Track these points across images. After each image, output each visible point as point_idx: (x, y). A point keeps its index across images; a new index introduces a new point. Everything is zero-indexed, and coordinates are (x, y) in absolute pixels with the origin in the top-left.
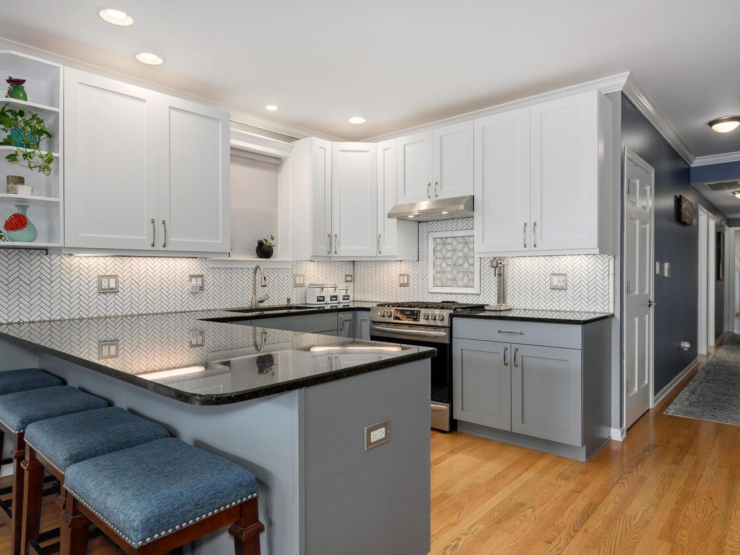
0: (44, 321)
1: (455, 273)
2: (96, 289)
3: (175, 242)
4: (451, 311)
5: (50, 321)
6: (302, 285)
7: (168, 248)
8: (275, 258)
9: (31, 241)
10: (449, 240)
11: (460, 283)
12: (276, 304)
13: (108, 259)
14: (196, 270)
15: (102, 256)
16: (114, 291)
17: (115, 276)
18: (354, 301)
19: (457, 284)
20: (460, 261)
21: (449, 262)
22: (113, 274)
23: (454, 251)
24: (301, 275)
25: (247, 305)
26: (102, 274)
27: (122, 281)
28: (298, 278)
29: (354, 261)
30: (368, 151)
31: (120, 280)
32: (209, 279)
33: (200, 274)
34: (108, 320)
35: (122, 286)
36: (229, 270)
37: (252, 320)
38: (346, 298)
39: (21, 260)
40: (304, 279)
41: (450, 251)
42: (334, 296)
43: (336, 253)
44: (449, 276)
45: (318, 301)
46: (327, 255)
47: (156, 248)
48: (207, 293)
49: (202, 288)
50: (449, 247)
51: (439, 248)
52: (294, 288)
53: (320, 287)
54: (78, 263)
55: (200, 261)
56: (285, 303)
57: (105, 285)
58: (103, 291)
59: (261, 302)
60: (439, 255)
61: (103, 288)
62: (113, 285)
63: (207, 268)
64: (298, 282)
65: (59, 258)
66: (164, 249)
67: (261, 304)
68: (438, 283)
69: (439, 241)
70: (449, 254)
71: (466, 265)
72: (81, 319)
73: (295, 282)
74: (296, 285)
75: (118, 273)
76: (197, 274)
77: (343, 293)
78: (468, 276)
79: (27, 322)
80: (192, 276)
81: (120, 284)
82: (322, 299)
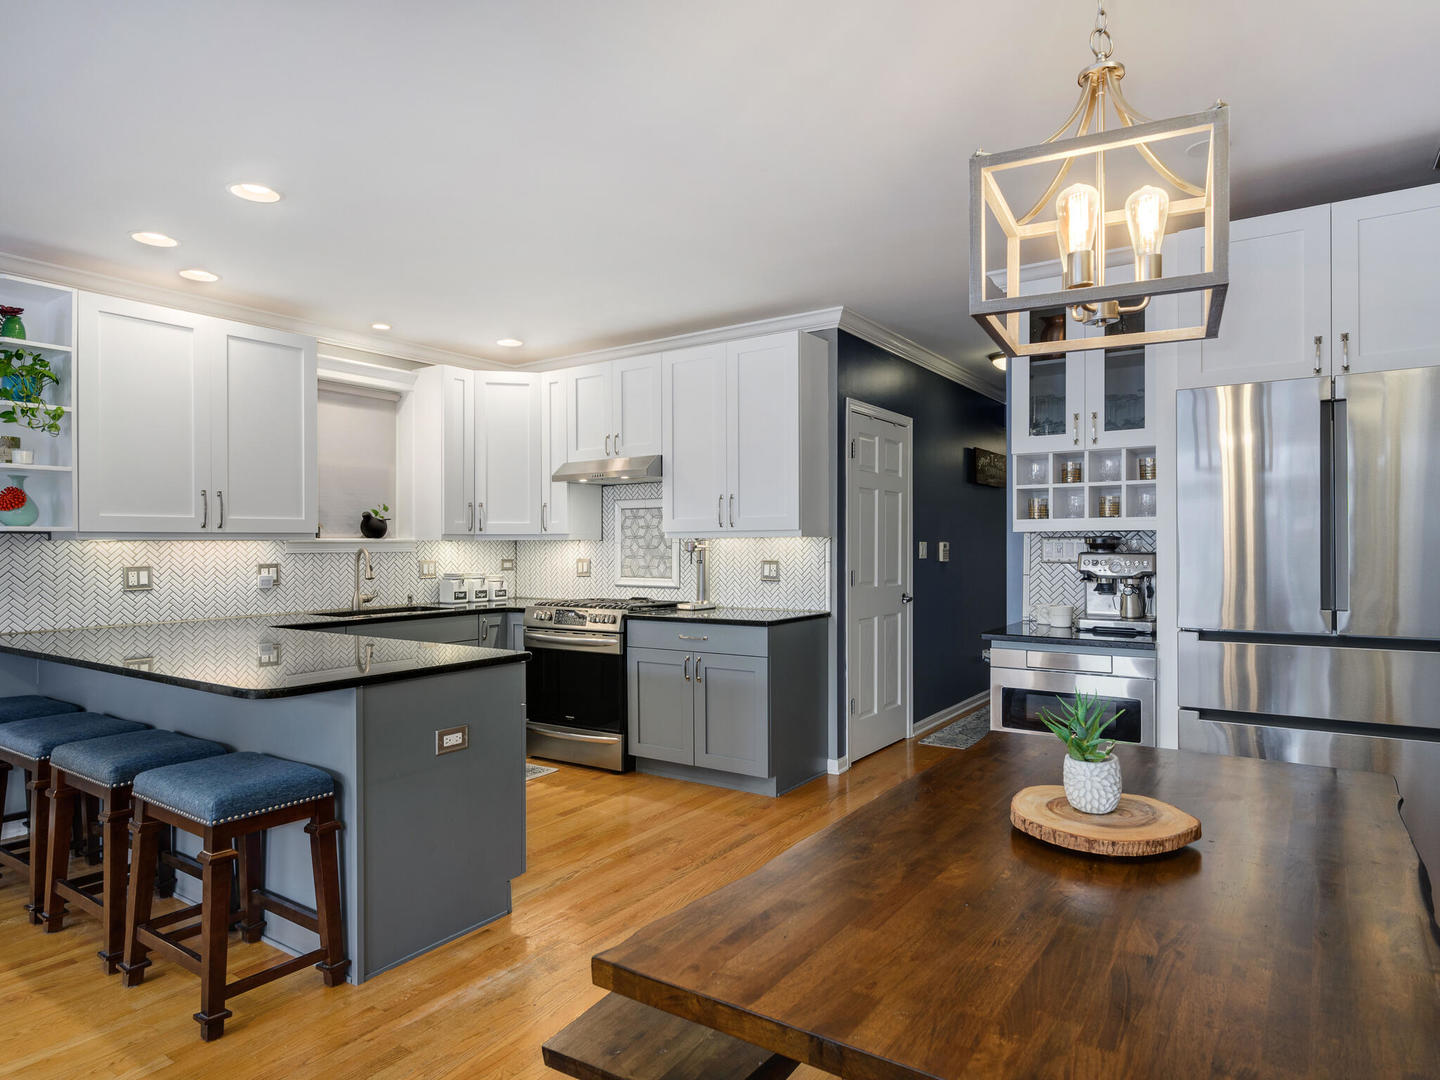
0: (46, 632)
1: (648, 558)
2: (120, 586)
3: (236, 519)
4: (626, 612)
5: (55, 631)
6: (433, 577)
7: (227, 529)
8: (390, 536)
9: (30, 524)
10: (641, 513)
11: (655, 572)
12: (392, 604)
13: (137, 544)
14: (268, 556)
15: (129, 541)
16: (146, 588)
17: (148, 569)
18: (516, 598)
19: (651, 574)
20: (655, 542)
21: (642, 542)
22: (145, 565)
23: (648, 527)
24: (431, 562)
25: (345, 607)
26: (128, 565)
27: (158, 575)
28: (425, 566)
29: (516, 542)
30: (527, 385)
31: (155, 572)
32: (287, 570)
33: (275, 562)
34: (137, 629)
35: (157, 582)
36: (318, 556)
38: (501, 593)
39: (13, 548)
40: (435, 568)
41: (642, 527)
42: (480, 592)
43: (481, 530)
44: (642, 563)
45: (456, 599)
46: (468, 532)
47: (208, 529)
48: (285, 590)
49: (277, 583)
50: (642, 522)
51: (628, 522)
52: (419, 580)
53: (460, 578)
54: (93, 551)
55: (274, 543)
56: (404, 603)
57: (133, 580)
58: (130, 589)
59: (368, 601)
60: (628, 532)
61: (131, 584)
62: (144, 580)
63: (284, 553)
64: (425, 572)
65: (67, 544)
66: (220, 531)
67: (368, 604)
68: (627, 571)
69: (628, 513)
70: (641, 532)
71: (662, 547)
72: (98, 628)
73: (421, 572)
74: (423, 577)
75: (152, 564)
76: (268, 562)
77: (496, 586)
78: (665, 563)
79: (22, 633)
80: (261, 567)
81: (155, 579)
82: (463, 595)
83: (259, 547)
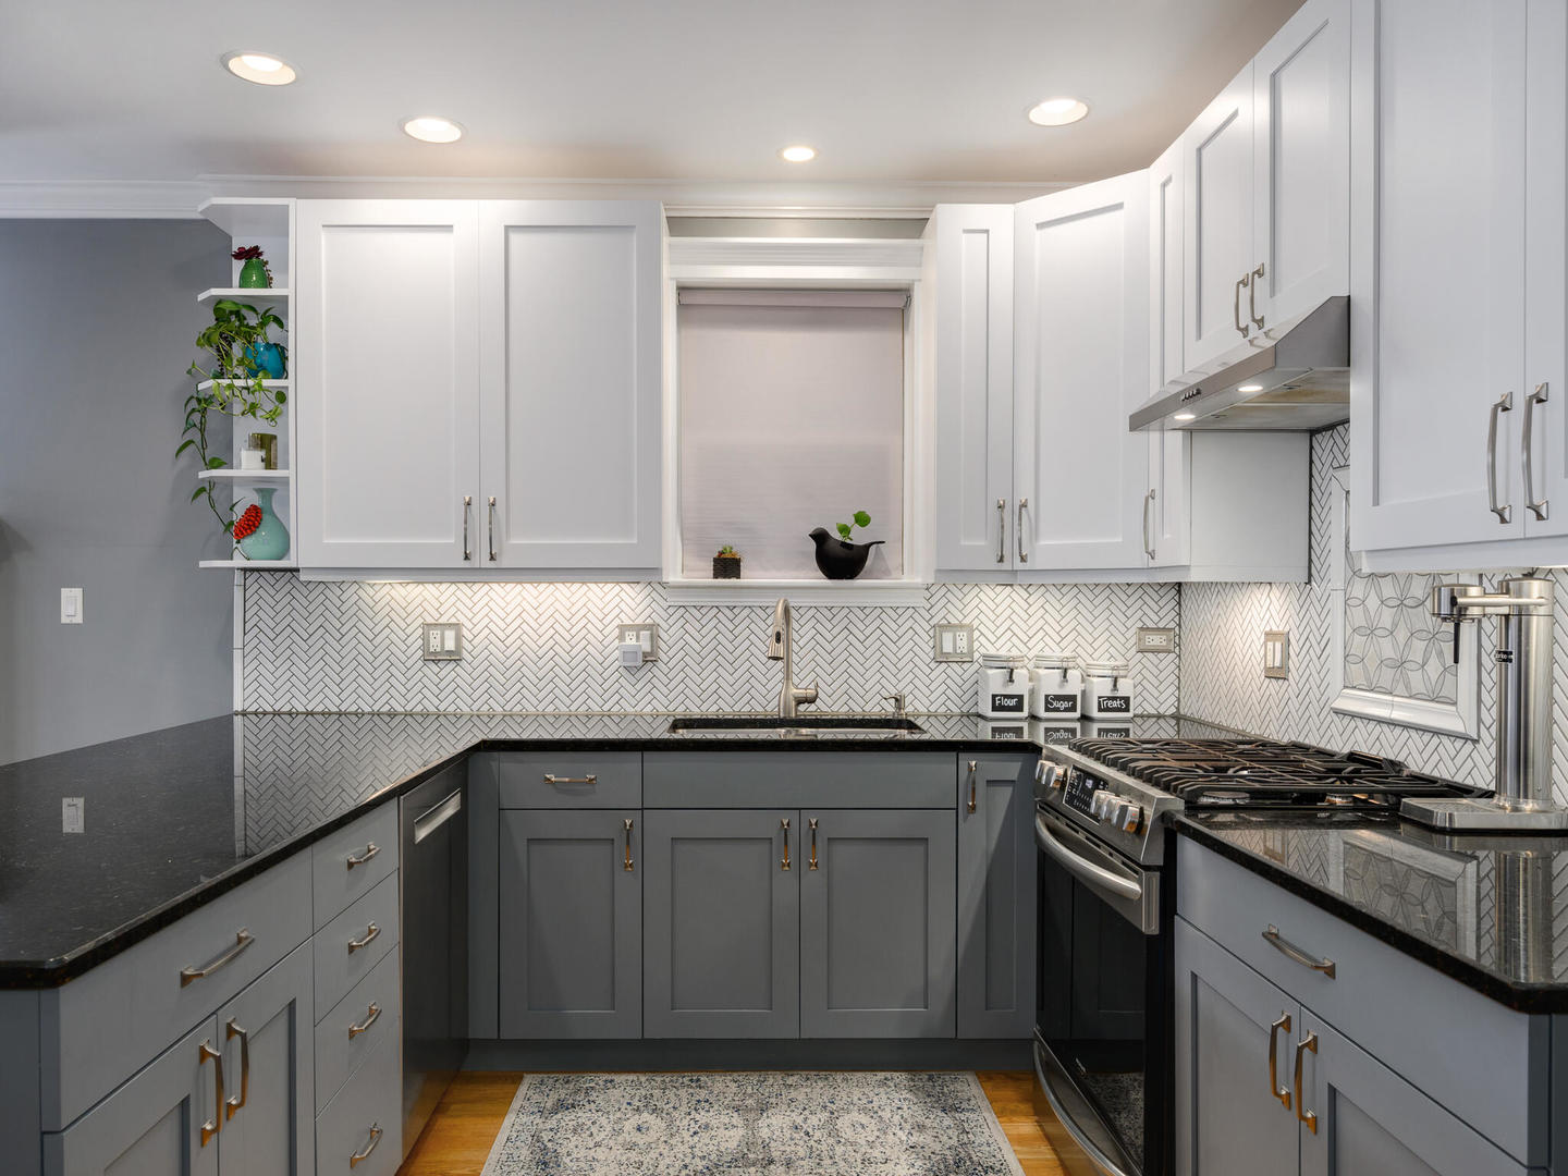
0: (330, 714)
1: (1401, 635)
2: (420, 653)
3: (519, 544)
5: (340, 714)
6: (964, 659)
13: (443, 588)
14: (638, 611)
15: (433, 583)
16: (454, 657)
17: (457, 627)
18: (1177, 717)
19: (1407, 686)
22: (453, 620)
24: (961, 627)
26: (430, 620)
27: (470, 637)
28: (948, 637)
29: (1180, 584)
30: (1119, 206)
31: (465, 633)
32: (670, 635)
33: (649, 621)
34: (441, 719)
35: (470, 648)
36: (727, 612)
37: (645, 753)
38: (1115, 704)
40: (971, 642)
42: (1058, 698)
44: (1387, 649)
45: (995, 709)
46: (994, 565)
47: (475, 563)
49: (649, 659)
52: (933, 665)
53: (1005, 664)
55: (649, 588)
56: (889, 709)
57: (435, 644)
58: (432, 658)
59: (800, 702)
61: (432, 650)
62: (450, 645)
63: (666, 605)
64: (948, 648)
66: (491, 565)
67: (805, 708)
68: (1357, 672)
72: (392, 715)
73: (937, 647)
74: (942, 658)
75: (463, 620)
76: (639, 621)
77: (1101, 688)
79: (302, 713)
80: (623, 629)
81: (465, 643)
82: (1012, 702)
83: (623, 594)
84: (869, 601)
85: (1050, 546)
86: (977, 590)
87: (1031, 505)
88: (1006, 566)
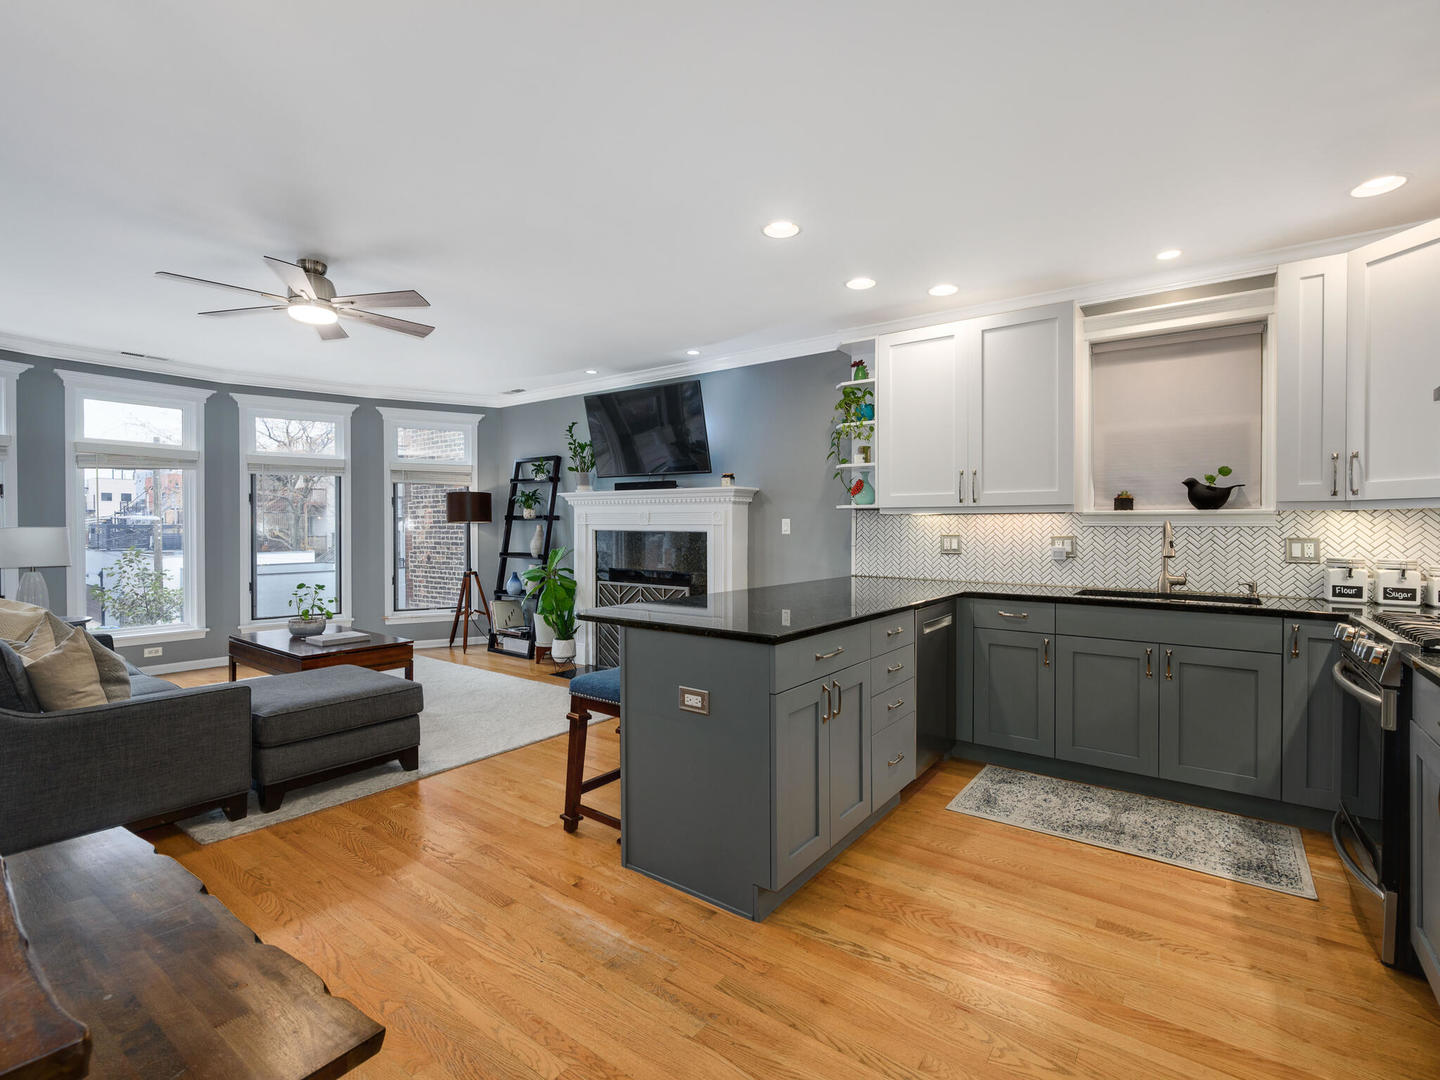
2: (939, 550)
3: (990, 494)
5: (900, 578)
7: (981, 503)
9: (872, 504)
12: (1215, 591)
14: (1064, 529)
16: (957, 553)
17: (958, 537)
22: (957, 534)
24: (1310, 540)
26: (944, 534)
27: (965, 542)
28: (1297, 546)
31: (963, 540)
32: (1085, 542)
33: (1071, 535)
34: (950, 583)
35: (965, 548)
36: (1123, 529)
40: (1317, 550)
42: (1398, 590)
43: (1355, 494)
46: (1330, 498)
47: (965, 504)
49: (1070, 556)
52: (1284, 565)
53: (1345, 565)
55: (1071, 516)
56: (1246, 591)
57: (947, 546)
58: (946, 553)
59: (1173, 583)
61: (945, 548)
62: (955, 546)
63: (1081, 526)
64: (1297, 554)
66: (975, 504)
67: (1177, 588)
72: (925, 580)
73: (1288, 553)
74: (1291, 560)
75: (961, 533)
76: (1064, 535)
79: (882, 577)
80: (1053, 539)
81: (963, 545)
82: (1353, 591)
83: (1054, 520)
84: (1229, 523)
85: (1376, 484)
86: (1324, 515)
87: (1362, 456)
88: (1340, 497)
